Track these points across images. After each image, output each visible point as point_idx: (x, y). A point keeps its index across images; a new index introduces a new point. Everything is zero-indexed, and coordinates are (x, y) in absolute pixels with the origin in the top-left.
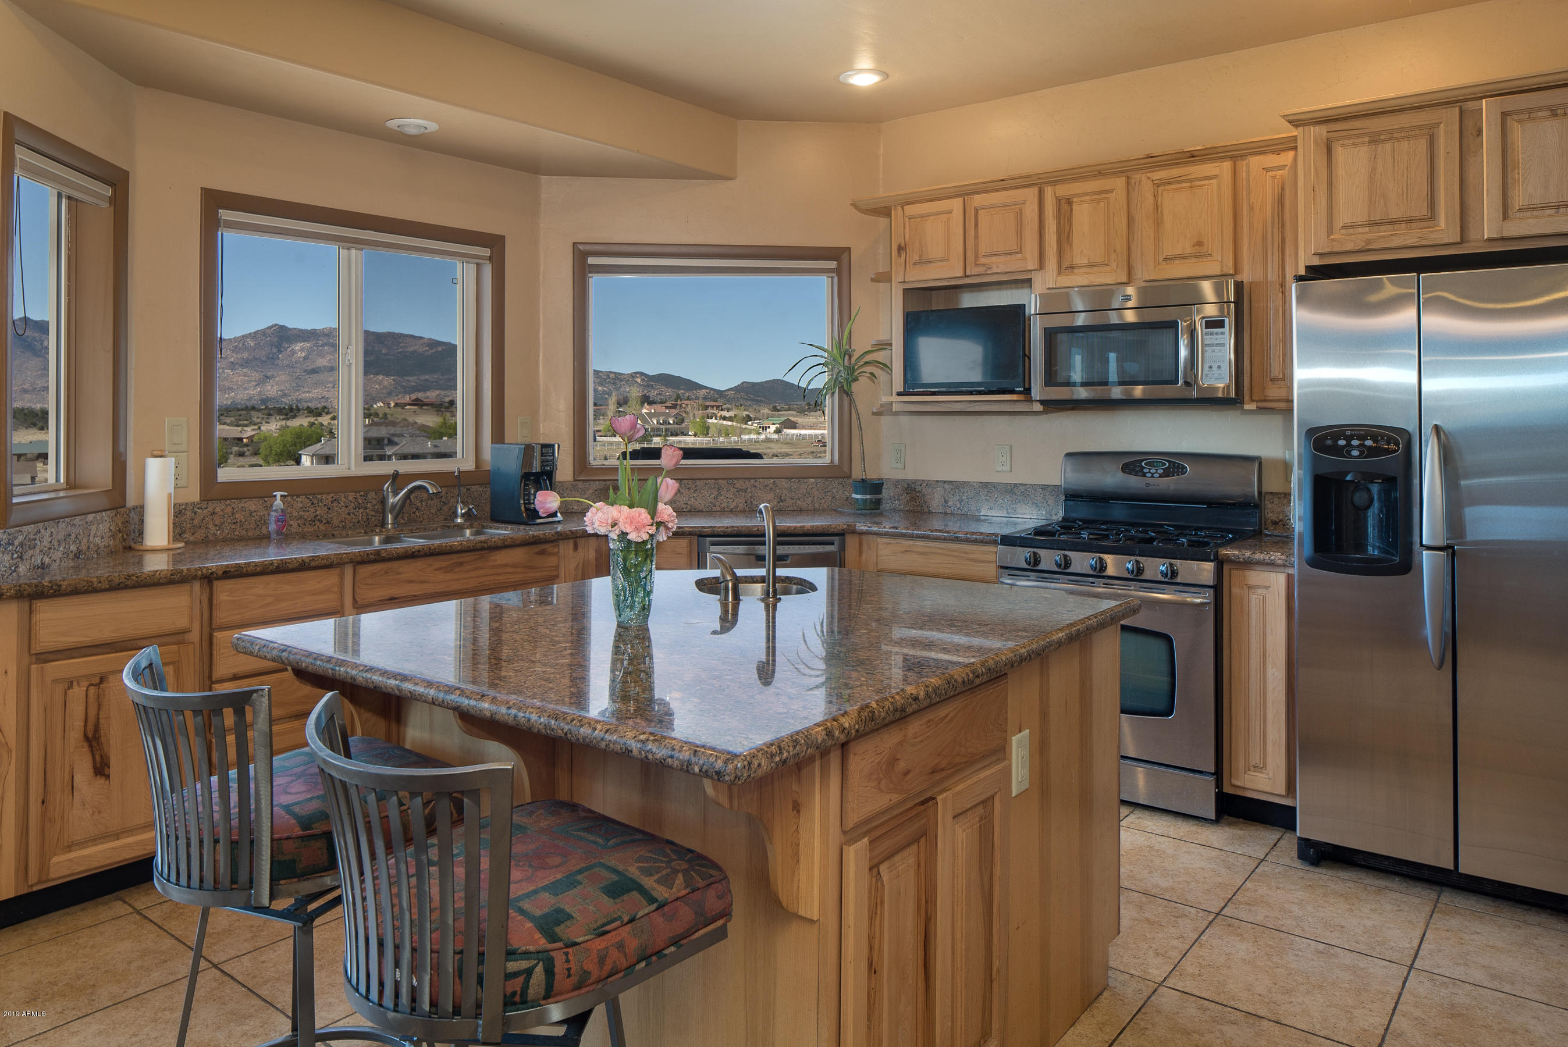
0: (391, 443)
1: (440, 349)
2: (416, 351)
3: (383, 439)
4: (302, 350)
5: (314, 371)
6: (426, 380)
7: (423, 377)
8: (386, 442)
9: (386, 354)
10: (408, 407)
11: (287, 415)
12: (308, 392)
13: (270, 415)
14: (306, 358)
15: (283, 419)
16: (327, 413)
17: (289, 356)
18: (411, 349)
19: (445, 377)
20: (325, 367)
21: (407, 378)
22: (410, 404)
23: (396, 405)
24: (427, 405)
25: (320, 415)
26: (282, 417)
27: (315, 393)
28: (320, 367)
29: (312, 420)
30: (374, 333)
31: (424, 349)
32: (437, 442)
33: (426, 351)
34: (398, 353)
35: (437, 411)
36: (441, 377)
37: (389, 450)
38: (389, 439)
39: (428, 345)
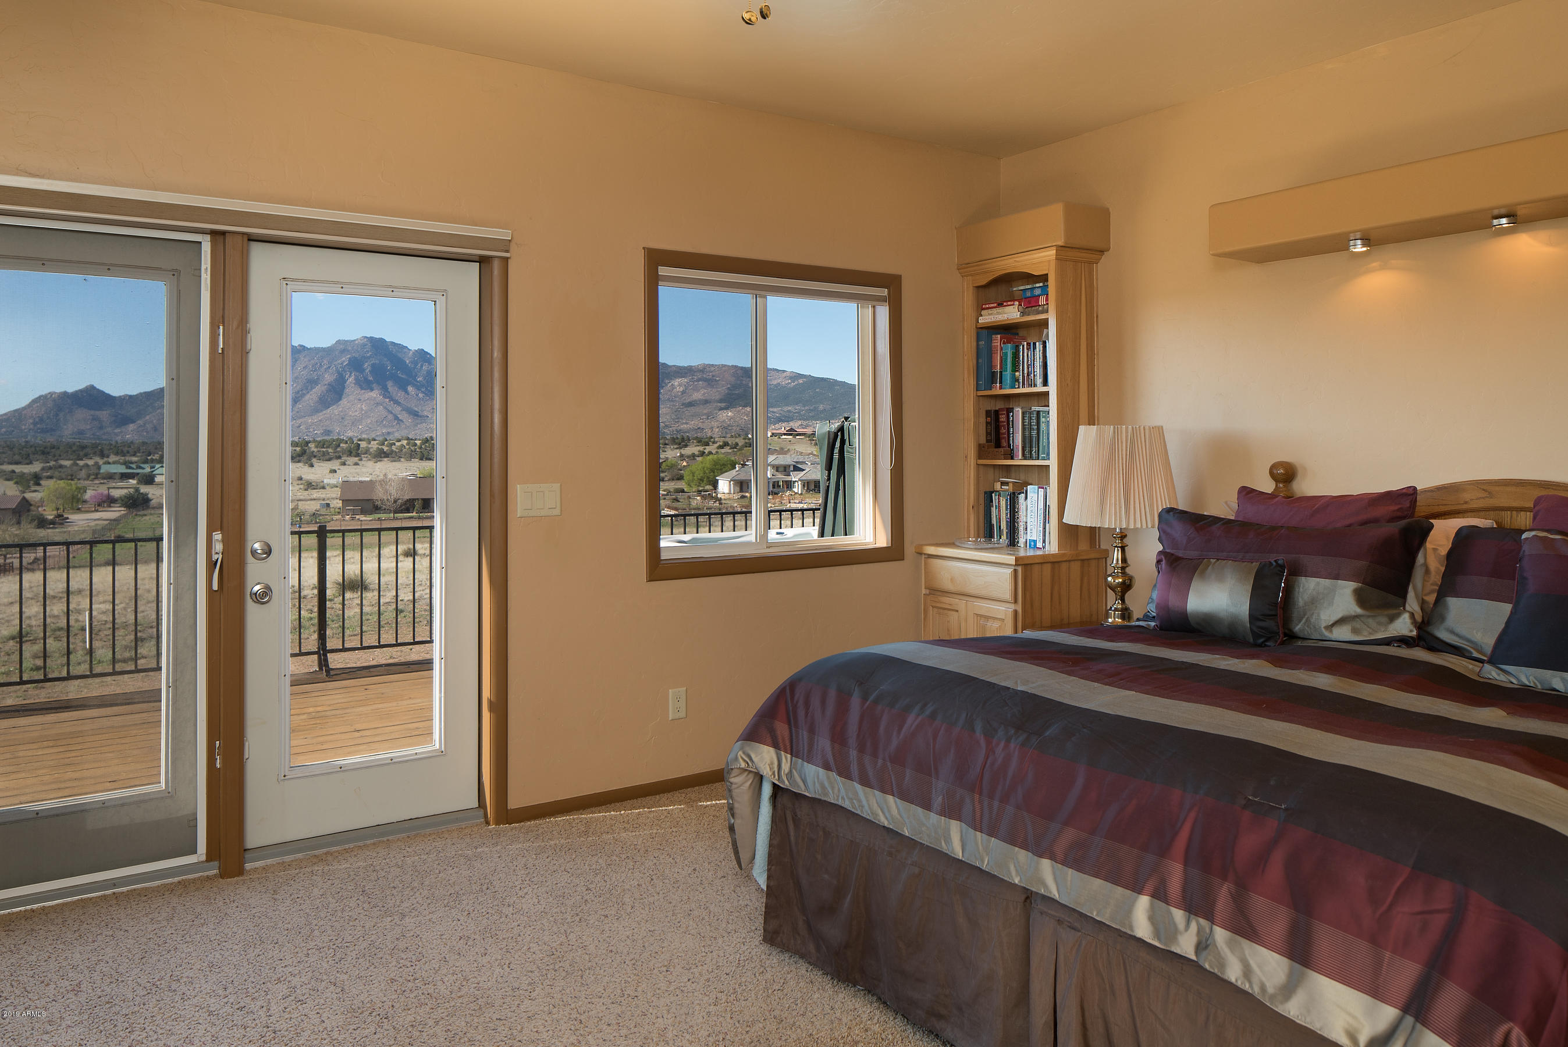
0: (797, 469)
1: (801, 381)
2: (779, 384)
3: (789, 466)
4: (680, 385)
5: (691, 404)
6: (789, 411)
7: (786, 409)
8: (792, 468)
10: (784, 437)
11: (680, 444)
12: (687, 423)
13: (666, 444)
14: (683, 392)
15: (677, 448)
16: (714, 443)
17: (670, 391)
18: (775, 382)
20: (700, 400)
22: (785, 434)
23: (773, 435)
24: (799, 434)
25: (707, 444)
26: (675, 446)
27: (693, 423)
28: (696, 401)
29: (701, 448)
35: (810, 440)
36: (803, 408)
37: (795, 477)
38: (794, 466)
39: (791, 378)
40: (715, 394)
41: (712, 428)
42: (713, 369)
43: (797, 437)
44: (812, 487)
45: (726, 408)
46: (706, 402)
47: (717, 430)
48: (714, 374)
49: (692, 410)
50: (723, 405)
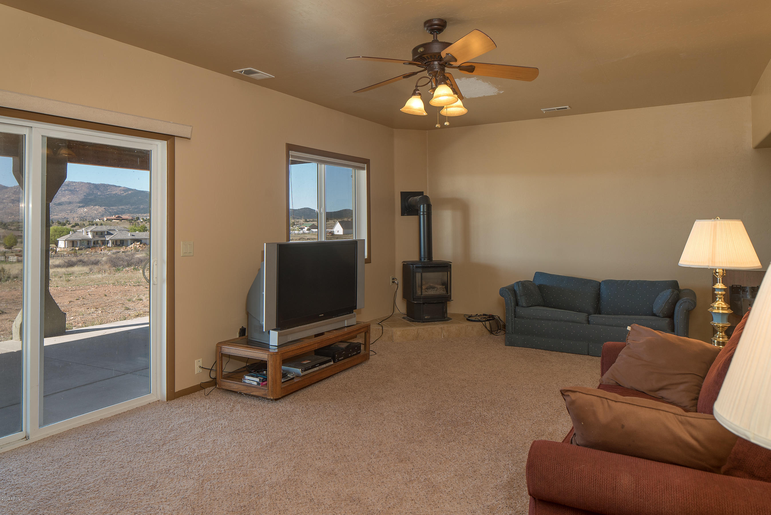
0: (109, 234)
1: (130, 192)
2: (116, 194)
3: (104, 232)
6: (122, 209)
7: (120, 207)
9: (100, 195)
10: (114, 221)
12: (57, 215)
16: (69, 224)
18: (114, 193)
19: (133, 207)
20: (66, 202)
21: (112, 208)
22: (115, 219)
23: (107, 220)
24: (124, 219)
28: (63, 202)
30: (93, 184)
31: (121, 192)
32: (134, 233)
33: (122, 193)
34: (107, 194)
35: (130, 222)
36: (131, 207)
37: (108, 238)
38: (107, 232)
39: (124, 190)
40: (76, 198)
41: (73, 218)
42: (75, 184)
43: (122, 221)
44: (119, 243)
45: (83, 207)
46: (70, 203)
47: (77, 219)
48: (75, 187)
49: (61, 207)
50: (81, 205)
